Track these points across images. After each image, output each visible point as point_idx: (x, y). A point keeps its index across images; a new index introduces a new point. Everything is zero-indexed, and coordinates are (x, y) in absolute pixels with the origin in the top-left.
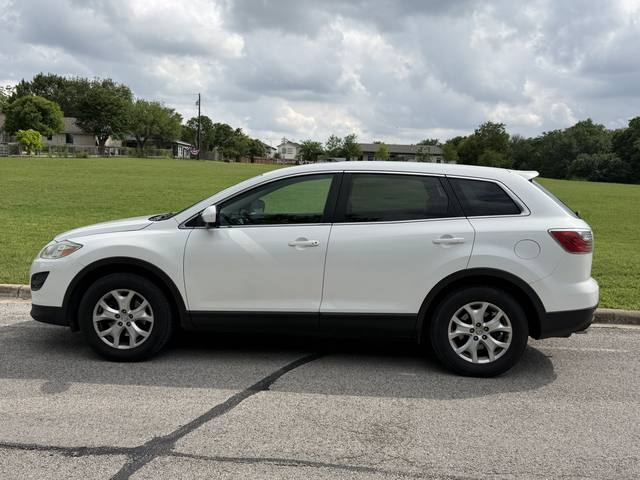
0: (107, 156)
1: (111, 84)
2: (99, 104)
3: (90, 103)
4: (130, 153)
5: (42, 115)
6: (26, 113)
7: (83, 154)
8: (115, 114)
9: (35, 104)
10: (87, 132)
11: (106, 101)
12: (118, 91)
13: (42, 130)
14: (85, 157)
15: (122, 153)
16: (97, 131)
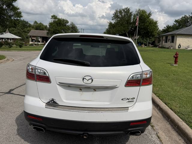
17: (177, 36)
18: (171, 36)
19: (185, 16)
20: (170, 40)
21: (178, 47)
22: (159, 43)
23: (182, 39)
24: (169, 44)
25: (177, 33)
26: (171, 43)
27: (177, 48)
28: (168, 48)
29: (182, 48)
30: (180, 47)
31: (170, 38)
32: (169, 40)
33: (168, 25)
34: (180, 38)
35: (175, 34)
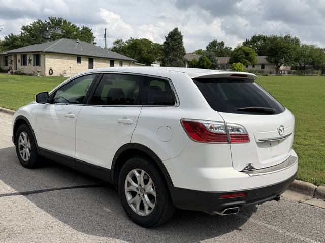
0: (280, 75)
1: (289, 37)
2: (278, 48)
3: (273, 48)
4: (294, 73)
5: (246, 55)
6: (238, 55)
7: (265, 74)
8: (286, 53)
9: (243, 50)
10: (271, 63)
11: (282, 46)
12: (293, 40)
13: (244, 63)
14: (266, 76)
15: (289, 73)
16: (276, 62)
17: (44, 55)
18: (34, 54)
19: (39, 21)
20: (32, 62)
21: (50, 73)
22: (7, 65)
23: (53, 60)
24: (30, 68)
25: (45, 50)
26: (34, 66)
27: (47, 74)
28: (30, 75)
29: (54, 74)
30: (52, 73)
31: (32, 58)
32: (30, 60)
33: (12, 34)
34: (50, 58)
35: (41, 52)
